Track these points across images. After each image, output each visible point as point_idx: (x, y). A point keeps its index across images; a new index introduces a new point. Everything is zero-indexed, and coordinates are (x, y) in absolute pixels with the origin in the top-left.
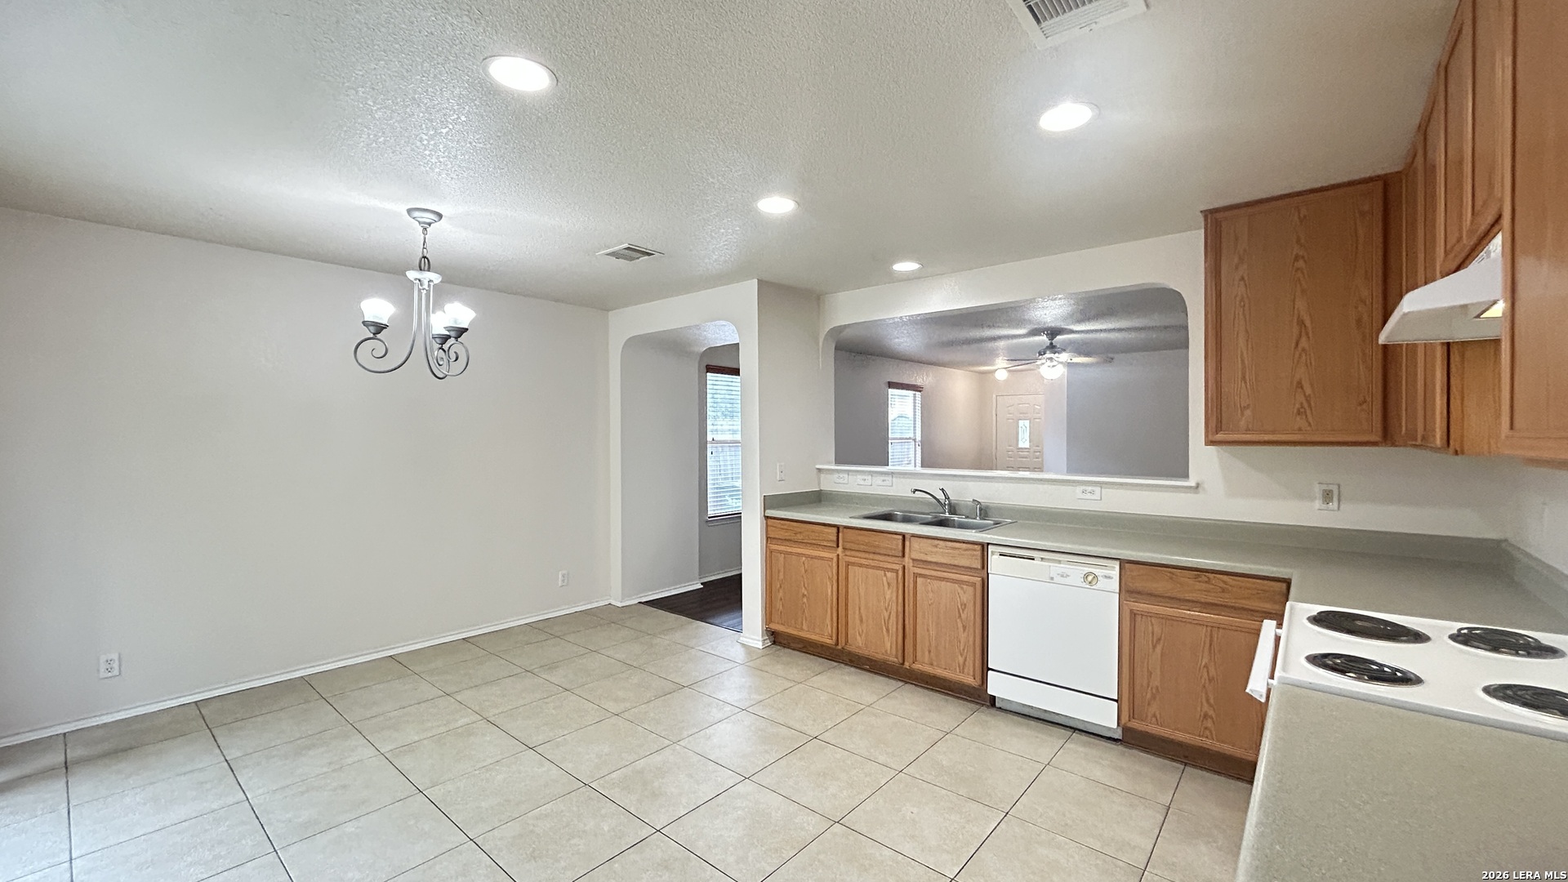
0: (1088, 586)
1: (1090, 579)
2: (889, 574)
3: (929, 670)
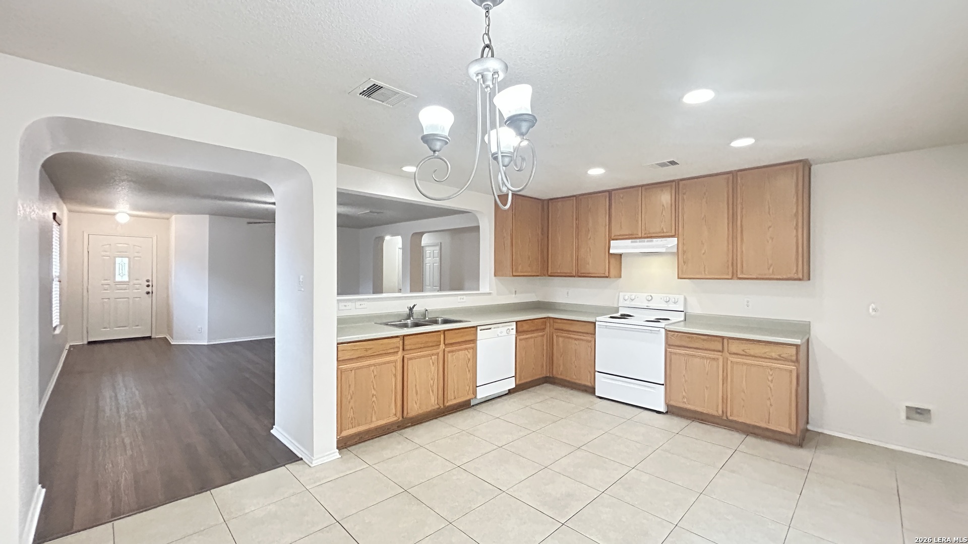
0: (507, 335)
1: (508, 331)
3: (454, 402)
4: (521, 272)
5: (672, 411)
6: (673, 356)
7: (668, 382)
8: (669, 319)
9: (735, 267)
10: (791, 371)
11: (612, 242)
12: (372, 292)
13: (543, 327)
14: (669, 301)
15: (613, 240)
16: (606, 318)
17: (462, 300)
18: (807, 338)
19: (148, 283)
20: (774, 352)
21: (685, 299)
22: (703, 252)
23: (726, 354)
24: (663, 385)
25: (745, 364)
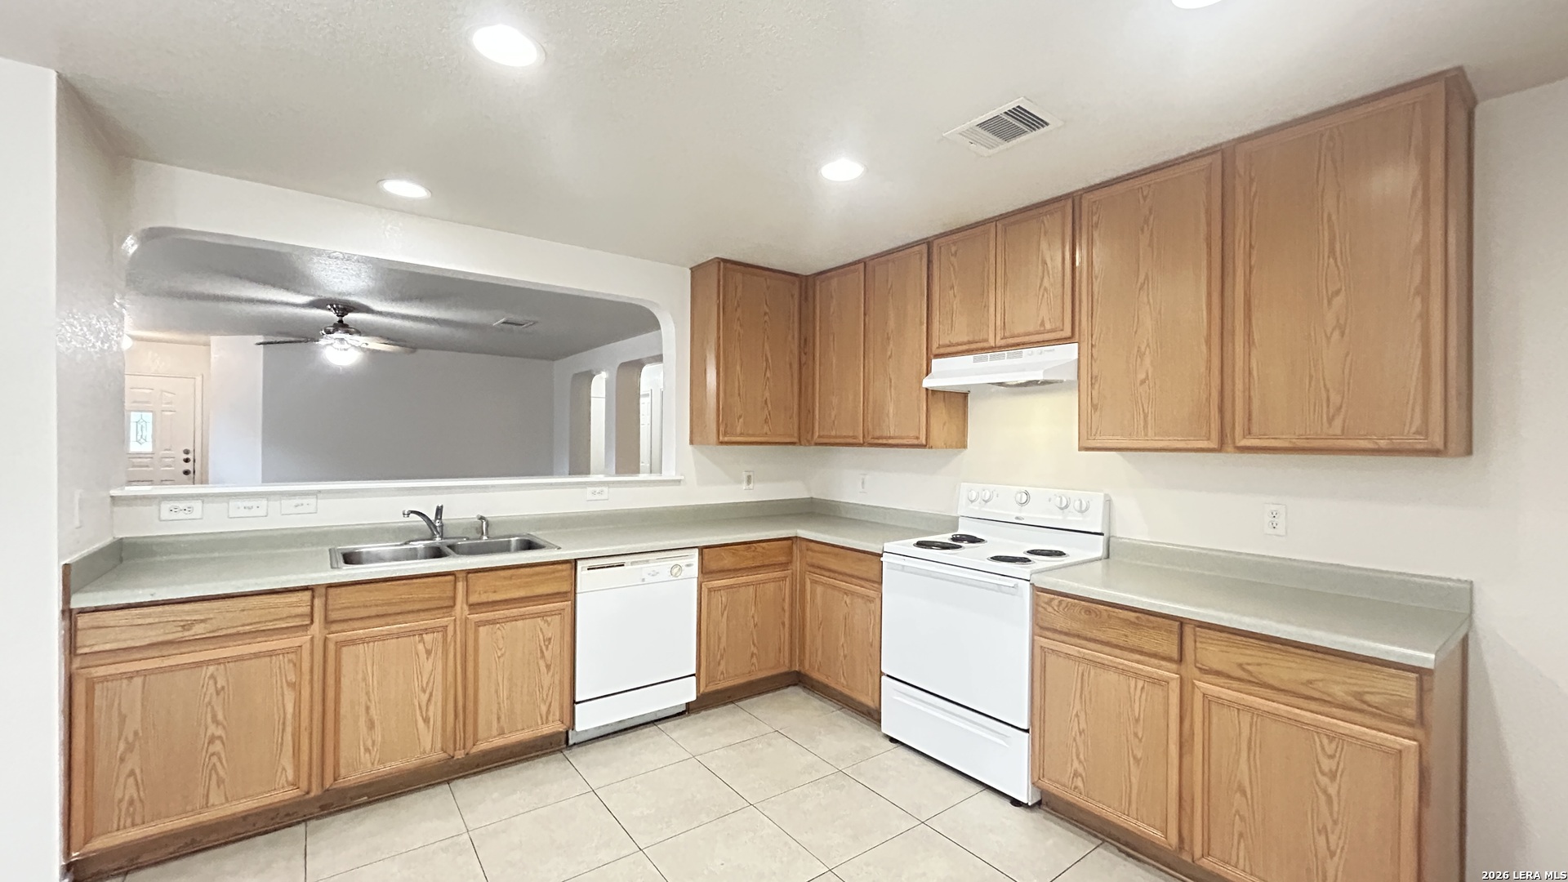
0: (674, 578)
1: (676, 571)
2: (428, 638)
3: (499, 742)
4: (741, 434)
5: (1046, 804)
6: (1051, 659)
7: (1037, 724)
8: (1060, 554)
9: (1228, 416)
10: (1400, 751)
11: (934, 362)
12: (567, 471)
13: (783, 559)
14: (1067, 507)
15: (937, 356)
16: (907, 546)
17: (597, 497)
18: (1461, 635)
19: (186, 456)
20: (1339, 683)
21: (1108, 502)
22: (1142, 376)
23: (1190, 670)
24: (1027, 731)
25: (1250, 709)
